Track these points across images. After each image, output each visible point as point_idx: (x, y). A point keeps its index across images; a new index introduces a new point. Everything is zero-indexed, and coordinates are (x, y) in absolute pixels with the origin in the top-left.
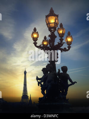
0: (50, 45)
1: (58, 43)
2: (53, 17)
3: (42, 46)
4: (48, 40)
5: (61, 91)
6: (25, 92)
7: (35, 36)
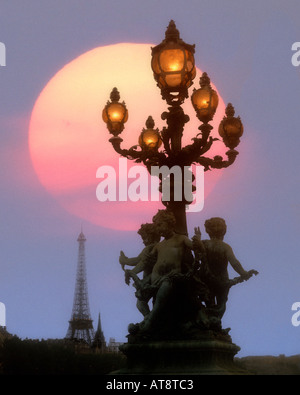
0: (166, 146)
1: (195, 139)
2: (176, 51)
3: (139, 149)
4: (161, 129)
5: (203, 303)
6: (81, 305)
7: (116, 115)
